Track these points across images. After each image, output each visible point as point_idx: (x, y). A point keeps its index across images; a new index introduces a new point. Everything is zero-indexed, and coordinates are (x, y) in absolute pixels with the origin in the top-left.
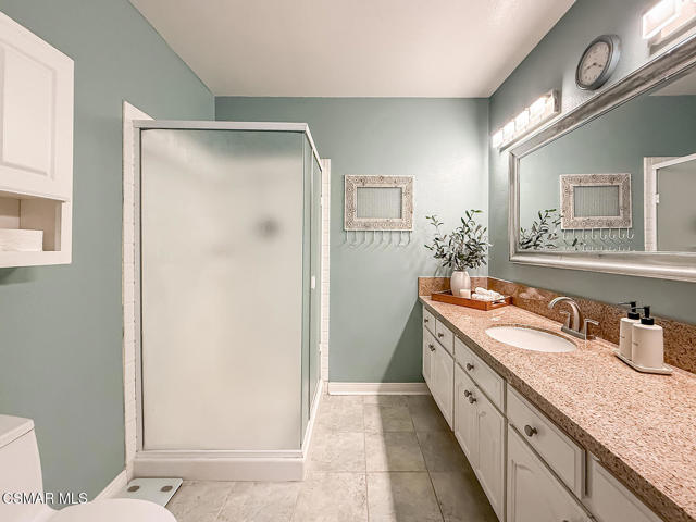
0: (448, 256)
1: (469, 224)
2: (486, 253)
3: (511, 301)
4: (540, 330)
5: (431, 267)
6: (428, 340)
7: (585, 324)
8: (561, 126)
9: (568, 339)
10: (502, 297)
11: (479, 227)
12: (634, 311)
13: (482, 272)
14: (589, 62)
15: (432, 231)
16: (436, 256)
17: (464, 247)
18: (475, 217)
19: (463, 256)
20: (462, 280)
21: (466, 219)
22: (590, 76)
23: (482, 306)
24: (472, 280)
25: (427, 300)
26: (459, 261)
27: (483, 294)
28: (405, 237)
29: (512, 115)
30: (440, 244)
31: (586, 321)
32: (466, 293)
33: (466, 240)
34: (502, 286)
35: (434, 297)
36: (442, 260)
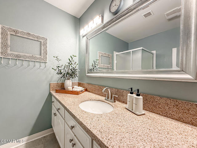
0: (63, 74)
1: (72, 61)
2: (78, 73)
3: (86, 90)
4: (98, 100)
5: (56, 78)
6: (54, 111)
7: (113, 97)
8: (104, 27)
9: (108, 103)
10: (83, 89)
11: (75, 63)
12: (132, 91)
13: (76, 80)
14: (113, 4)
15: (56, 63)
16: (58, 74)
17: (70, 70)
18: (74, 58)
19: (69, 73)
20: (69, 84)
21: (71, 59)
22: (114, 9)
23: (77, 93)
24: (73, 83)
25: (53, 93)
26: (68, 76)
27: (77, 88)
28: (43, 65)
29: (87, 23)
30: (60, 68)
31: (113, 95)
32: (70, 88)
33: (71, 68)
34: (83, 85)
35: (57, 91)
36: (61, 76)
